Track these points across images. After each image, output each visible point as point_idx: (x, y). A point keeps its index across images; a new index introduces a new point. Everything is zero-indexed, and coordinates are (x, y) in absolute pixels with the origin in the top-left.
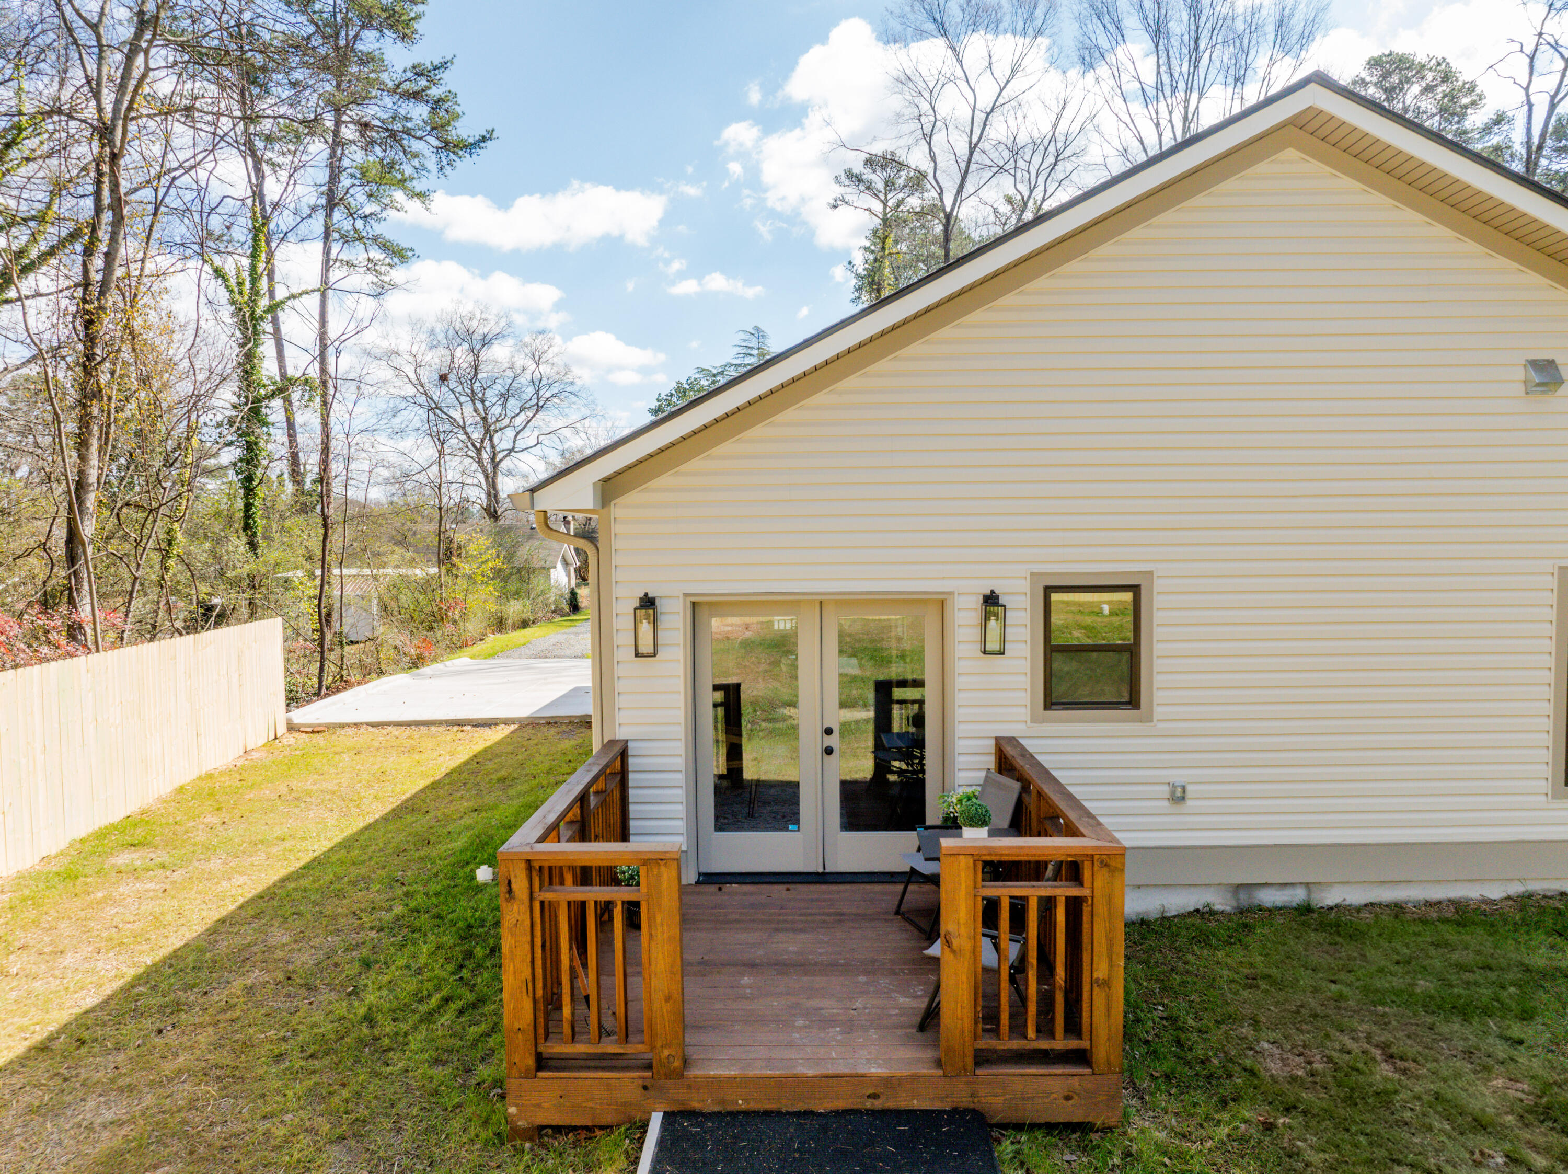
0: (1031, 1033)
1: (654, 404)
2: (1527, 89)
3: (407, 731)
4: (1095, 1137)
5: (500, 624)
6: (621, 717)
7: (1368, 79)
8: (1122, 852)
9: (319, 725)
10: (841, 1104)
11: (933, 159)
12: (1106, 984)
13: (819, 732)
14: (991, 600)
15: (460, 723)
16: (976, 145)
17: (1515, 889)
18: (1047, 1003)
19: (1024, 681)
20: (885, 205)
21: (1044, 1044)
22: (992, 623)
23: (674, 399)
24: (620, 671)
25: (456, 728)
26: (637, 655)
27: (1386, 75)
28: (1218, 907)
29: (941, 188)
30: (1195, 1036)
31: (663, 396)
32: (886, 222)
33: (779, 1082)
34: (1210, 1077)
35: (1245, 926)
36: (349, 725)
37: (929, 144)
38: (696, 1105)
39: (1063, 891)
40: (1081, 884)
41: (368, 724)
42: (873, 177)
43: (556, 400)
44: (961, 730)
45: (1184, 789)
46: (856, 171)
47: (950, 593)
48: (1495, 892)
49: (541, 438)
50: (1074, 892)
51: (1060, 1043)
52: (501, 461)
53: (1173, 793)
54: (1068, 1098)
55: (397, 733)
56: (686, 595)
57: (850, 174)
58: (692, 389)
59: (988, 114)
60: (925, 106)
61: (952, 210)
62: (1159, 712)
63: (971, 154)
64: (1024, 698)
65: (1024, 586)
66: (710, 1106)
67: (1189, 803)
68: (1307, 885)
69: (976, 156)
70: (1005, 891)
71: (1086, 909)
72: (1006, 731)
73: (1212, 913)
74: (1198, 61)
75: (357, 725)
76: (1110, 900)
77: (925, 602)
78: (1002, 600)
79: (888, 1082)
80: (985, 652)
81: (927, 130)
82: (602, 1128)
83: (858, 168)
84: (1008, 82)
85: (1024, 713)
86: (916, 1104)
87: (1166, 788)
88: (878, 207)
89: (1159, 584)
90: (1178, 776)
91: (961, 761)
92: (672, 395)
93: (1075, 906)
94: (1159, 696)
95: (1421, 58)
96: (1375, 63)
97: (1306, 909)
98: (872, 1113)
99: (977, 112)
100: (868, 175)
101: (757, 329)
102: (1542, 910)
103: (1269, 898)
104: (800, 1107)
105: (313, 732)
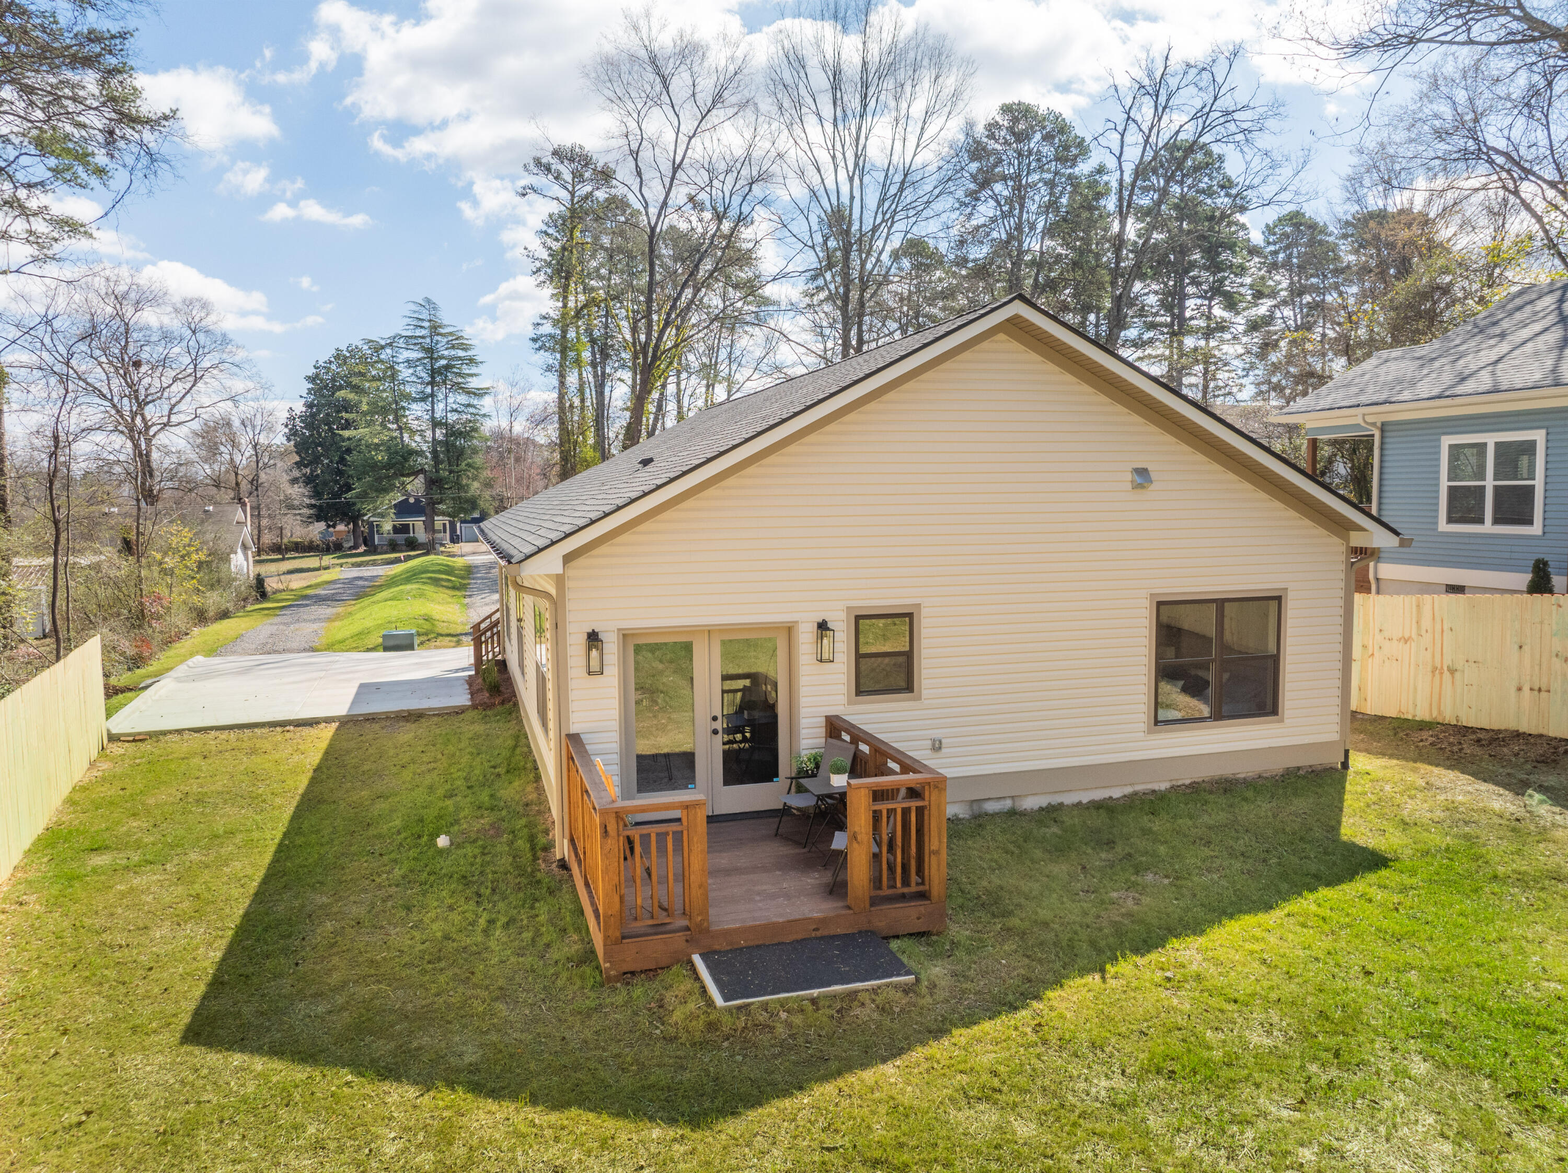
0: (899, 884)
1: (311, 372)
2: (1119, 158)
3: (232, 735)
4: (934, 938)
5: (201, 617)
6: (574, 717)
7: (1001, 123)
8: (944, 779)
9: (140, 734)
10: (799, 937)
11: (639, 174)
12: (937, 853)
13: (709, 719)
14: (823, 626)
15: (282, 724)
16: (679, 166)
17: (1128, 790)
18: (905, 868)
19: (843, 678)
20: (573, 194)
21: (906, 890)
22: (825, 641)
23: (333, 367)
24: (572, 684)
25: (279, 729)
26: (589, 673)
27: (1015, 120)
28: (961, 816)
29: (646, 202)
30: (969, 887)
31: (321, 363)
32: (572, 210)
33: (765, 927)
34: (983, 905)
35: (980, 825)
36: (170, 732)
37: (636, 160)
38: (717, 947)
39: (914, 804)
40: (923, 799)
41: (189, 730)
42: (561, 168)
43: (215, 372)
44: (804, 712)
45: (940, 742)
46: (544, 161)
47: (797, 622)
48: (1116, 793)
49: (199, 411)
50: (920, 803)
51: (913, 888)
52: (154, 436)
53: (933, 745)
54: (918, 918)
55: (223, 737)
56: (619, 630)
57: (538, 162)
58: (352, 357)
59: (690, 138)
60: (633, 125)
61: (657, 223)
62: (925, 693)
63: (674, 173)
64: (843, 689)
65: (843, 615)
66: (725, 946)
67: (944, 750)
68: (1013, 798)
69: (679, 175)
70: (884, 807)
71: (926, 812)
72: (832, 711)
73: (958, 819)
74: (866, 105)
75: (179, 732)
76: (939, 806)
77: (778, 628)
78: (830, 625)
79: (824, 921)
80: (821, 661)
81: (634, 146)
82: (662, 968)
83: (547, 159)
84: (709, 111)
85: (843, 699)
86: (839, 931)
87: (930, 742)
88: (564, 195)
89: (924, 612)
90: (937, 734)
91: (804, 732)
92: (331, 362)
93: (920, 811)
94: (925, 683)
95: (1042, 111)
96: (1006, 109)
97: (1012, 813)
98: (816, 938)
99: (680, 135)
100: (556, 165)
101: (428, 301)
102: (1143, 802)
103: (991, 807)
104: (775, 941)
105: (134, 741)
